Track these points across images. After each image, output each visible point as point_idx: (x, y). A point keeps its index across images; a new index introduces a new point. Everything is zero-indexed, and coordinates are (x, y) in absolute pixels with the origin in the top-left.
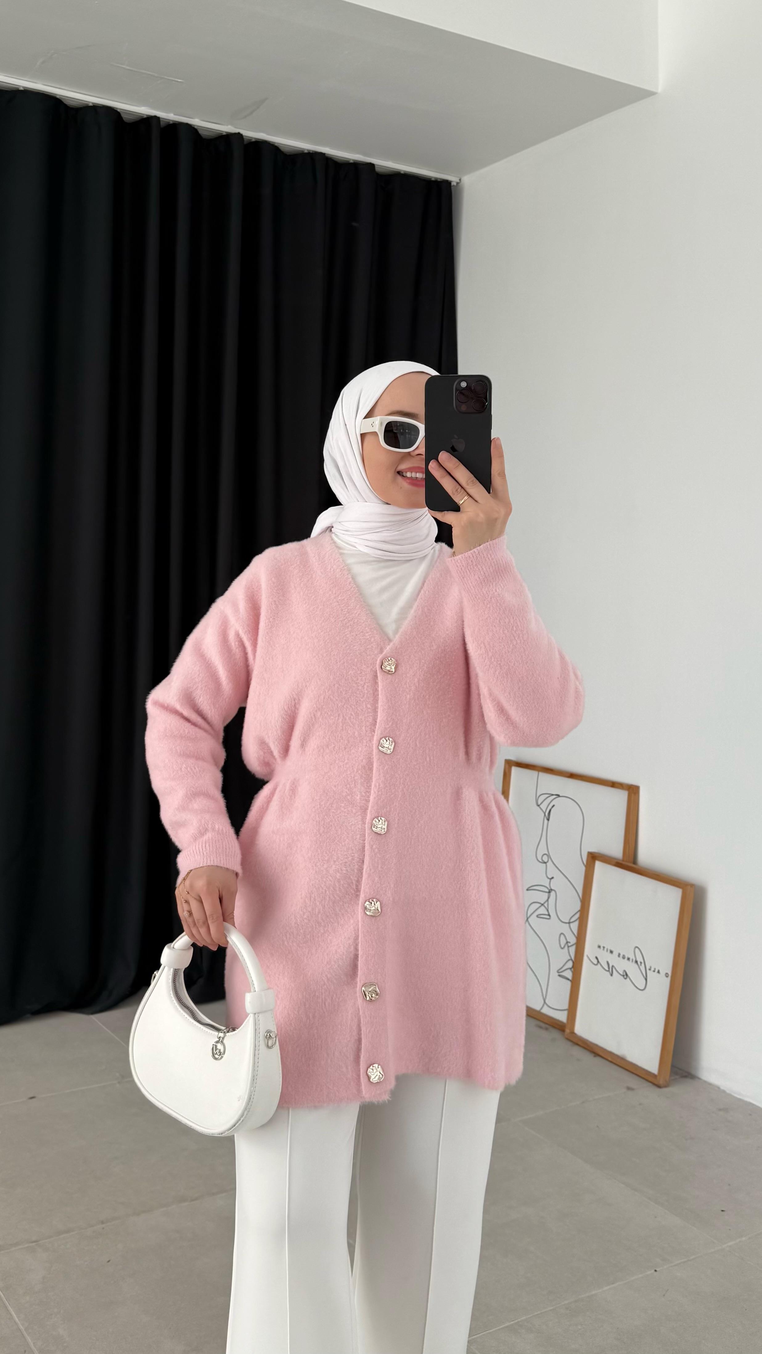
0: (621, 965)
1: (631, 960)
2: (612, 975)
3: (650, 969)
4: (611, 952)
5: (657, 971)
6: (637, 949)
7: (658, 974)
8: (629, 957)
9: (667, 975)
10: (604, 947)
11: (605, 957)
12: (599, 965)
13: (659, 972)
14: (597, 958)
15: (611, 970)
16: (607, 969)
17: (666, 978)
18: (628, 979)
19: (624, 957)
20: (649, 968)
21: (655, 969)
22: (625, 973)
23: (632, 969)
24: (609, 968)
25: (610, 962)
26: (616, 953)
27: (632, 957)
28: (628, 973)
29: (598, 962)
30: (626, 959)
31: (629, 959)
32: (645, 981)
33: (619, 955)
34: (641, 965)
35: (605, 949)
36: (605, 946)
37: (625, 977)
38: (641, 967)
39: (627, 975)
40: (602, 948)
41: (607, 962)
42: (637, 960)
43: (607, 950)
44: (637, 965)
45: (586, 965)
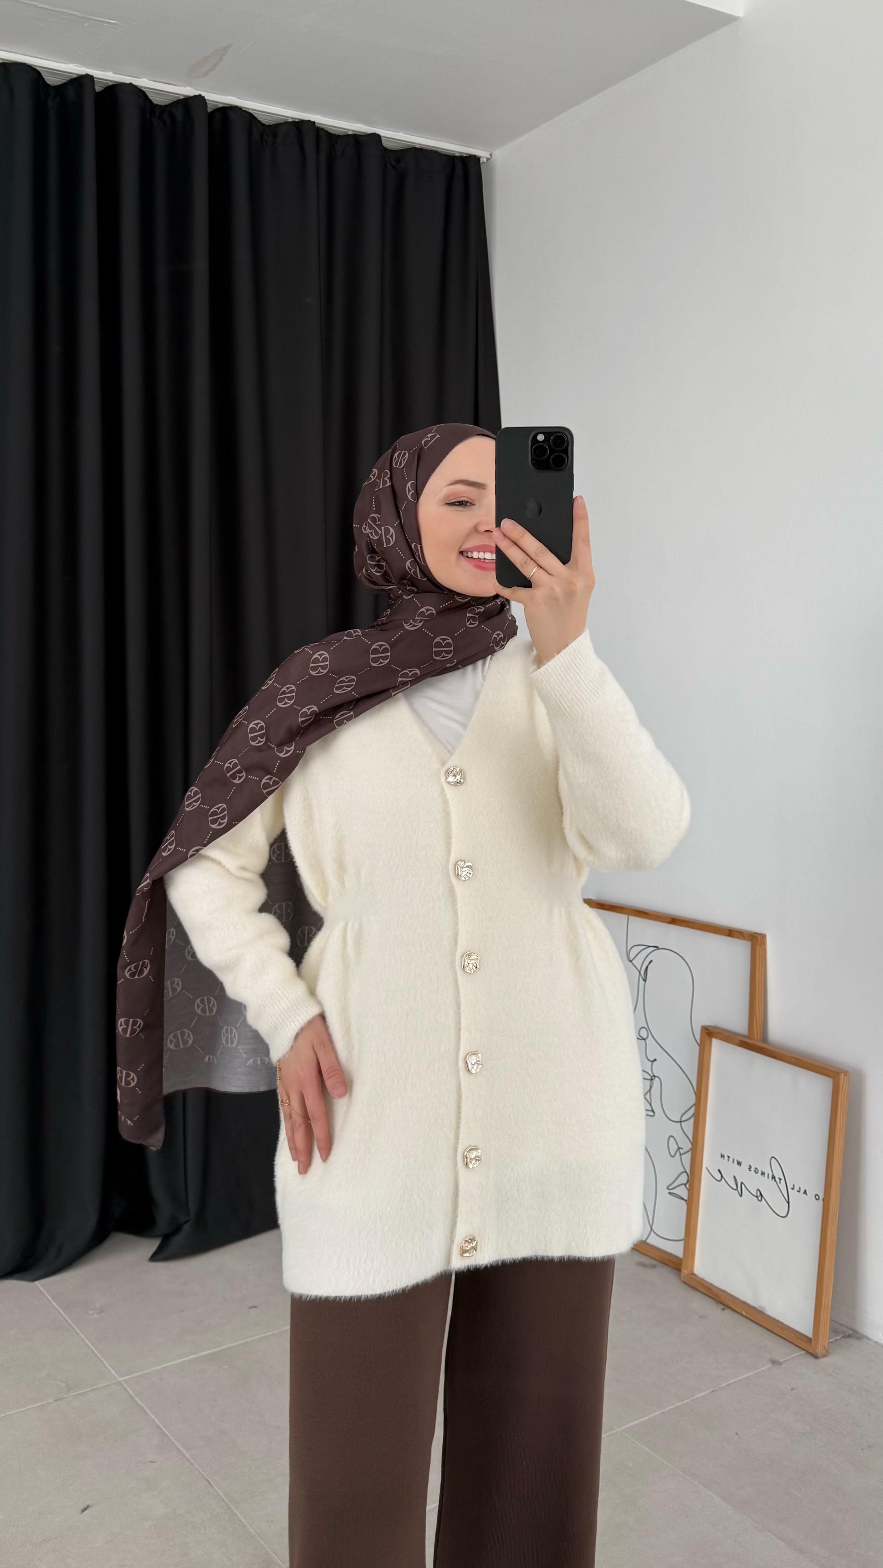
0: (753, 1182)
1: (766, 1175)
2: (741, 1196)
3: (793, 1189)
4: (739, 1163)
5: (802, 1191)
6: (774, 1160)
7: (804, 1195)
8: (764, 1170)
9: (816, 1197)
10: (729, 1157)
11: (730, 1170)
12: (723, 1180)
13: (805, 1192)
14: (719, 1171)
15: (739, 1188)
16: (735, 1187)
17: (815, 1201)
18: (764, 1200)
19: (756, 1171)
20: (792, 1187)
21: (800, 1188)
22: (759, 1193)
23: (768, 1188)
24: (737, 1186)
25: (737, 1177)
26: (745, 1166)
27: (768, 1171)
28: (763, 1193)
29: (722, 1176)
30: (760, 1173)
31: (763, 1174)
32: (787, 1204)
33: (750, 1169)
34: (780, 1183)
35: (731, 1160)
36: (730, 1155)
37: (760, 1198)
38: (780, 1185)
39: (761, 1195)
40: (726, 1158)
41: (734, 1177)
42: (775, 1175)
43: (734, 1160)
44: (775, 1183)
45: (706, 1181)
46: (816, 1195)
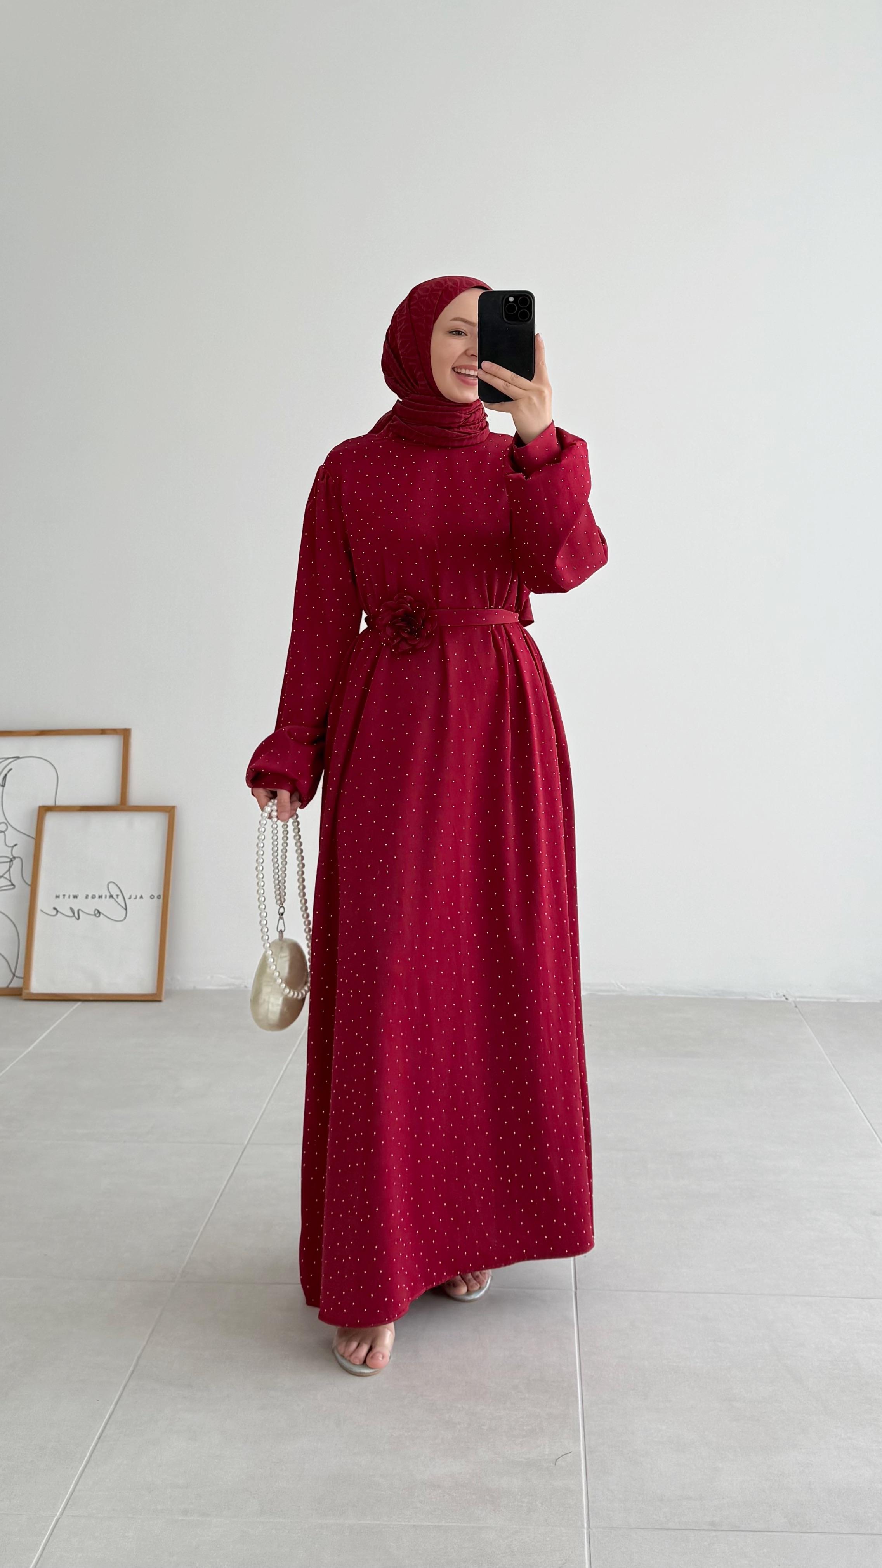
0: (89, 906)
1: (104, 897)
2: (78, 919)
3: (130, 898)
4: (75, 897)
5: (138, 897)
6: (111, 884)
7: (141, 899)
8: (100, 895)
9: (152, 897)
10: (64, 896)
11: (64, 906)
12: (59, 913)
13: (141, 897)
14: (55, 909)
15: (76, 914)
16: (72, 915)
17: (151, 900)
18: (101, 915)
19: (93, 897)
20: (129, 896)
21: (136, 896)
22: (96, 912)
23: (105, 906)
24: (74, 913)
25: (73, 907)
26: (81, 897)
27: (105, 893)
28: (100, 911)
29: (57, 911)
30: (97, 897)
31: (100, 897)
32: (124, 911)
33: (87, 897)
34: (117, 898)
35: (66, 897)
36: (64, 894)
37: (98, 915)
38: (116, 899)
39: (99, 912)
40: (61, 897)
41: (71, 909)
42: (112, 894)
43: (69, 897)
44: (113, 900)
45: (40, 920)
46: (152, 895)
